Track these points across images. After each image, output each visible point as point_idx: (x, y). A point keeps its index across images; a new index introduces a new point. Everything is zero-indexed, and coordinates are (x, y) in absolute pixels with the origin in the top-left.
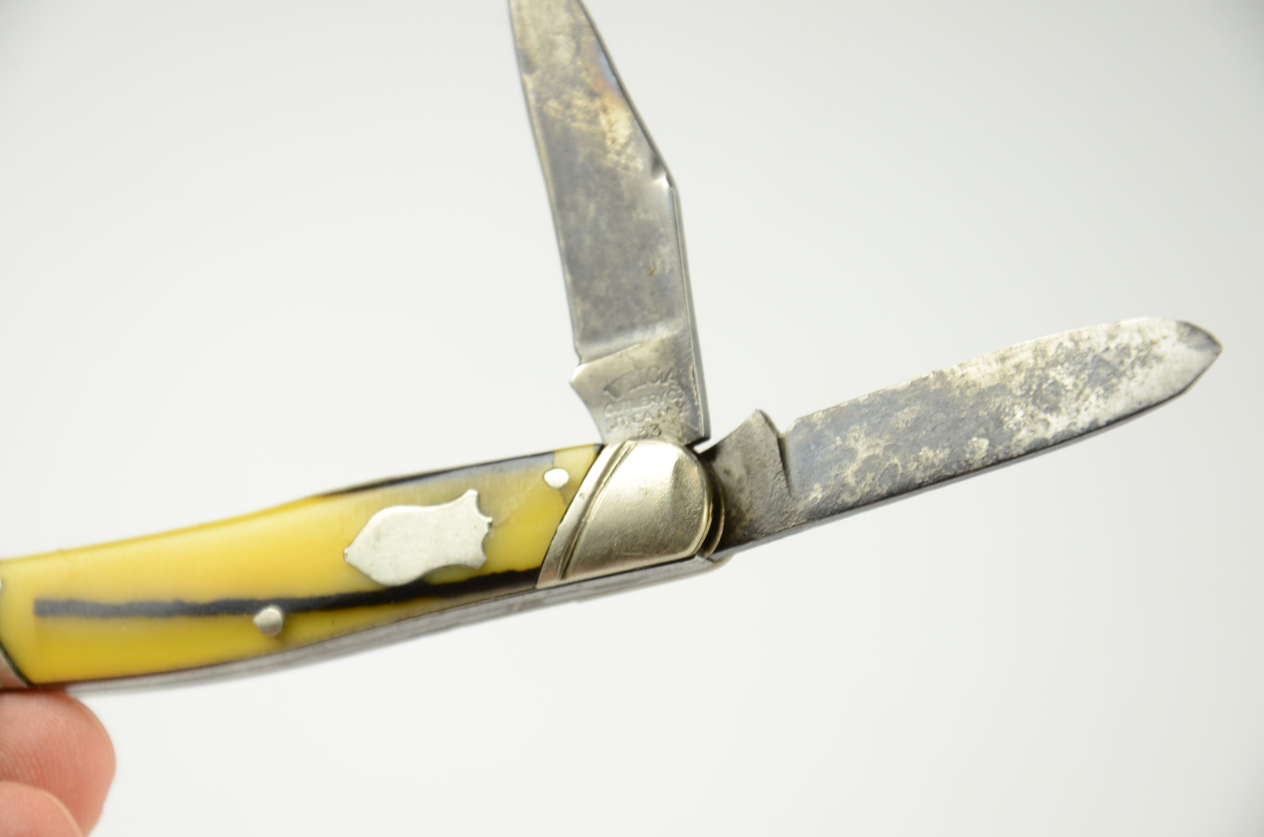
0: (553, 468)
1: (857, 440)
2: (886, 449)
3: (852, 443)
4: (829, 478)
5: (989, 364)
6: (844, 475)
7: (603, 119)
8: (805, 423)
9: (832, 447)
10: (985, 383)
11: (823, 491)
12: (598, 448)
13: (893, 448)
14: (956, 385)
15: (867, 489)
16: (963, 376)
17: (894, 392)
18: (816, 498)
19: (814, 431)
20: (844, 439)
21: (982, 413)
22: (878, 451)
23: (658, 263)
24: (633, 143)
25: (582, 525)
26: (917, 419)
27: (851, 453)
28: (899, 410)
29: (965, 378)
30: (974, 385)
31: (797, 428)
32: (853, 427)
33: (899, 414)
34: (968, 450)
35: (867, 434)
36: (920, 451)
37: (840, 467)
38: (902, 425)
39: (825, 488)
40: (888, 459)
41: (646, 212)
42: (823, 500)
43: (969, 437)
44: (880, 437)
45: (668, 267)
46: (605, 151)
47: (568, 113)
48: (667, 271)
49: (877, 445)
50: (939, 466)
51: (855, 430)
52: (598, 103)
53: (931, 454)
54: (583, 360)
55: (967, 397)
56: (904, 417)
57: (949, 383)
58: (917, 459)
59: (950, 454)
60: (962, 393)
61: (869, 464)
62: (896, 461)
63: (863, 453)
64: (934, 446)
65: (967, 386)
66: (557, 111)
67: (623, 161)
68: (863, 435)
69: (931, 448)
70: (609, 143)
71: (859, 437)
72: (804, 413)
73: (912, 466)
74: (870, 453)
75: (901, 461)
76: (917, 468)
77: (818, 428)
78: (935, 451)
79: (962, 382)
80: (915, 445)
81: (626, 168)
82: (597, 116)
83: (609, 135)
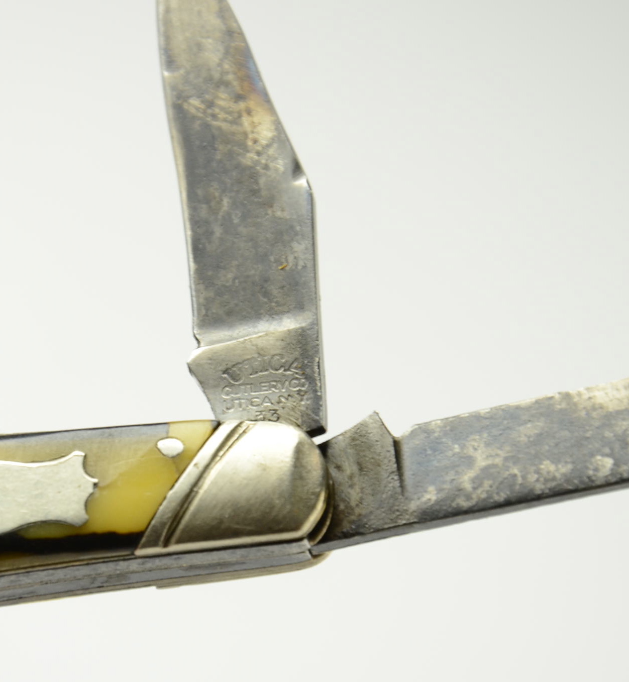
0: (167, 437)
1: (476, 449)
2: (506, 459)
3: (471, 452)
4: (444, 482)
5: (618, 390)
6: (461, 480)
7: (246, 121)
8: (423, 430)
9: (450, 453)
10: (612, 407)
11: (438, 493)
12: (215, 424)
13: (513, 459)
14: (582, 406)
15: (484, 496)
16: (590, 398)
17: (518, 408)
18: (430, 500)
19: (431, 437)
20: (463, 447)
21: (608, 434)
22: (498, 461)
23: (291, 259)
24: (275, 145)
25: (193, 494)
26: (540, 435)
27: (469, 461)
28: (522, 424)
29: (593, 400)
30: (601, 407)
31: (413, 434)
32: (473, 437)
33: (522, 428)
34: (591, 467)
35: (487, 445)
36: (541, 464)
37: (457, 473)
38: (524, 439)
39: (440, 490)
40: (507, 468)
41: (283, 210)
42: (437, 502)
43: (592, 455)
44: (500, 448)
45: (301, 263)
46: (246, 149)
47: (209, 111)
48: (300, 268)
49: (497, 455)
50: (560, 480)
51: (474, 440)
52: (242, 105)
53: (552, 468)
54: (202, 344)
55: (593, 418)
56: (527, 431)
57: (575, 404)
58: (538, 472)
59: (572, 470)
60: (588, 414)
61: (486, 471)
62: (515, 471)
63: (481, 462)
64: (556, 460)
65: (594, 408)
66: (197, 109)
67: (263, 161)
68: (482, 445)
69: (553, 462)
70: (250, 143)
71: (478, 446)
72: (422, 420)
73: (532, 478)
74: (490, 462)
75: (521, 472)
76: (537, 480)
77: (436, 435)
78: (556, 466)
79: (589, 404)
80: (538, 457)
81: (266, 167)
82: (240, 116)
83: (250, 136)
